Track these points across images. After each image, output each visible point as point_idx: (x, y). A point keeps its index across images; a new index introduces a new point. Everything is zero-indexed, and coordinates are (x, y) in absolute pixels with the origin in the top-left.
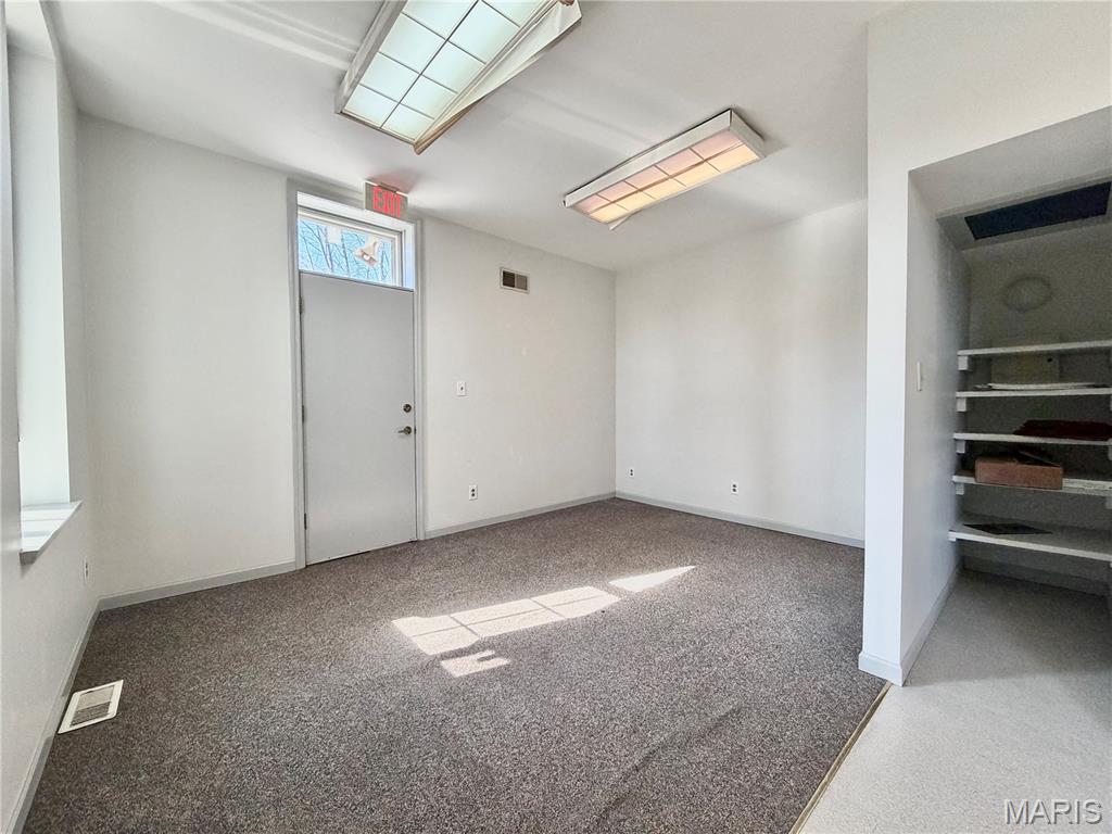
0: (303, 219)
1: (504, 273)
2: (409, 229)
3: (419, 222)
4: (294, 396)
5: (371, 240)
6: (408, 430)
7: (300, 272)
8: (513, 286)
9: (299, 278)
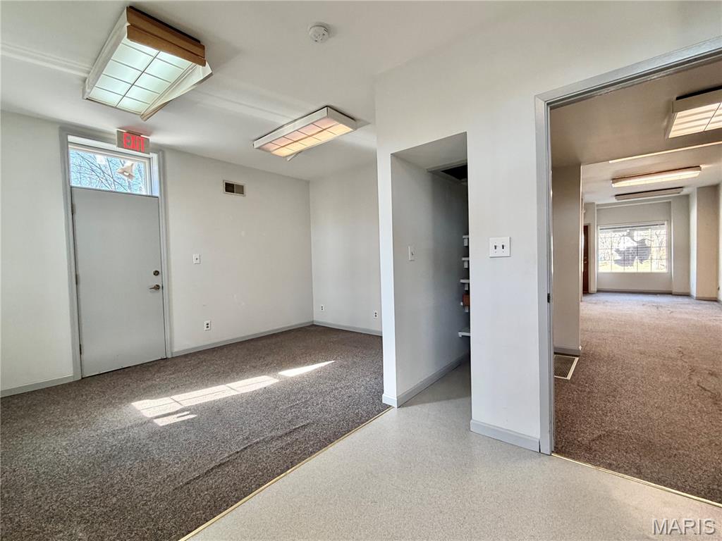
0: (73, 152)
1: (226, 184)
2: (154, 156)
3: (160, 153)
4: (69, 268)
5: (128, 163)
6: (157, 287)
7: (71, 187)
8: (233, 192)
9: (71, 193)
